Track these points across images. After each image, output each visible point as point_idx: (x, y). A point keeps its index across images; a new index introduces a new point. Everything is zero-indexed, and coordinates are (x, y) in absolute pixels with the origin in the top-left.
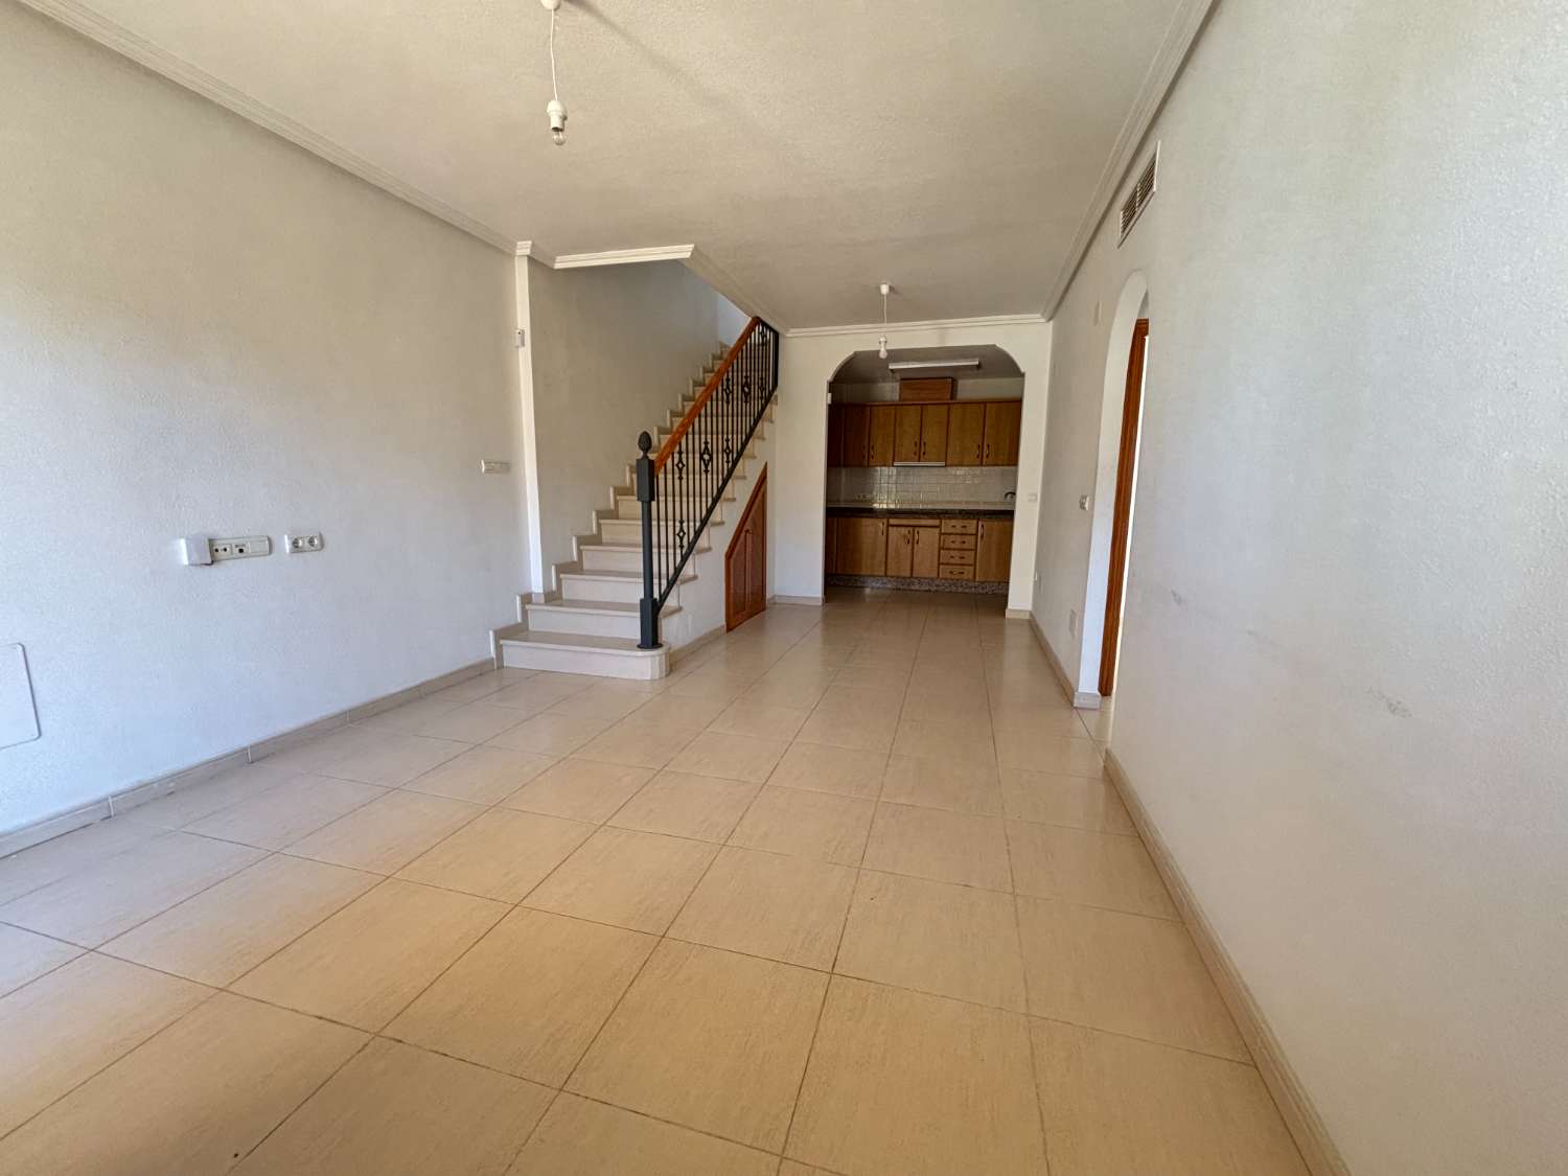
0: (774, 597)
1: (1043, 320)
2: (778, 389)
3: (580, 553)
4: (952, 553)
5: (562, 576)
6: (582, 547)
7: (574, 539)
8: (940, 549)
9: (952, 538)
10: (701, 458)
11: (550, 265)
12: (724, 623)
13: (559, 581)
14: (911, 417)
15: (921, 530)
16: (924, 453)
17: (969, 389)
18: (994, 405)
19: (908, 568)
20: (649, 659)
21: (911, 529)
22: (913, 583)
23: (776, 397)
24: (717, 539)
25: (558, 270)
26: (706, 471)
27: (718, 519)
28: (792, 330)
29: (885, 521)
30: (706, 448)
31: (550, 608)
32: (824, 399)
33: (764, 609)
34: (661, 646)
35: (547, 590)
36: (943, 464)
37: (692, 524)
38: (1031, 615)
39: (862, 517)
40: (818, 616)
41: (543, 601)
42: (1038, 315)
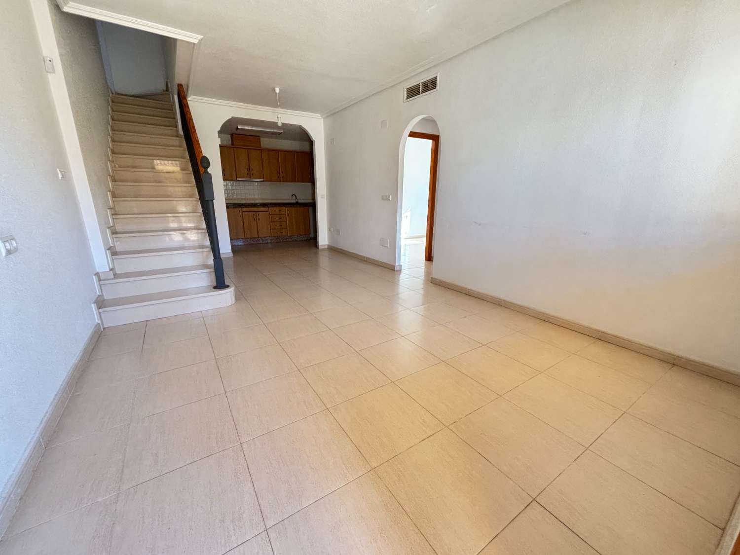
1: (321, 117)
4: (276, 223)
5: (113, 257)
6: (113, 236)
7: (108, 231)
8: (270, 222)
9: (275, 216)
13: (113, 261)
14: (242, 155)
15: (259, 213)
16: (252, 175)
19: (256, 233)
21: (255, 213)
22: (259, 241)
28: (193, 97)
35: (110, 269)
36: (262, 180)
38: (329, 246)
41: (112, 277)
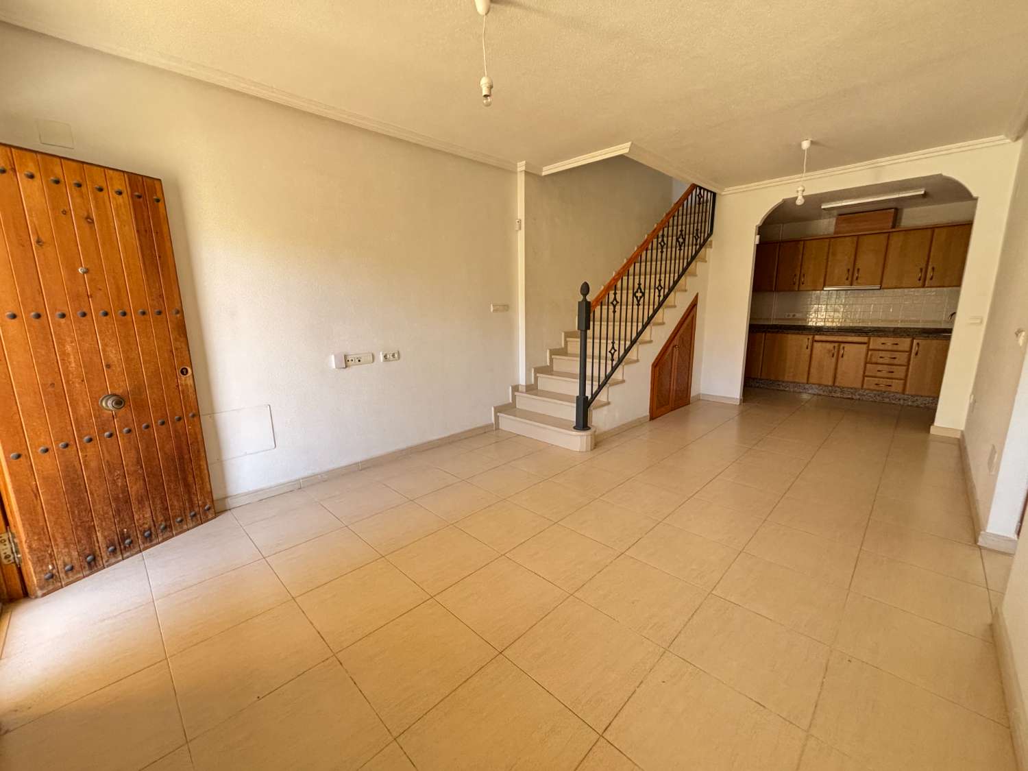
0: (699, 395)
1: (1008, 141)
2: (713, 236)
3: (551, 360)
4: (880, 367)
5: (538, 375)
6: (553, 357)
7: (548, 351)
8: (866, 363)
9: (881, 354)
10: (634, 295)
11: (540, 174)
12: (648, 414)
13: (536, 378)
14: (846, 247)
15: (846, 345)
16: (857, 279)
17: (913, 217)
18: (945, 230)
19: (831, 377)
20: (579, 437)
21: (836, 345)
22: (835, 391)
23: (711, 241)
24: (646, 354)
25: (545, 176)
26: (638, 305)
27: (648, 339)
28: (726, 189)
29: (811, 337)
30: (639, 288)
31: (529, 396)
32: (753, 240)
33: (688, 403)
34: (589, 428)
35: (528, 383)
36: (878, 287)
37: (622, 342)
38: (963, 435)
39: (788, 334)
40: (736, 412)
41: (524, 390)
42: (1002, 137)
